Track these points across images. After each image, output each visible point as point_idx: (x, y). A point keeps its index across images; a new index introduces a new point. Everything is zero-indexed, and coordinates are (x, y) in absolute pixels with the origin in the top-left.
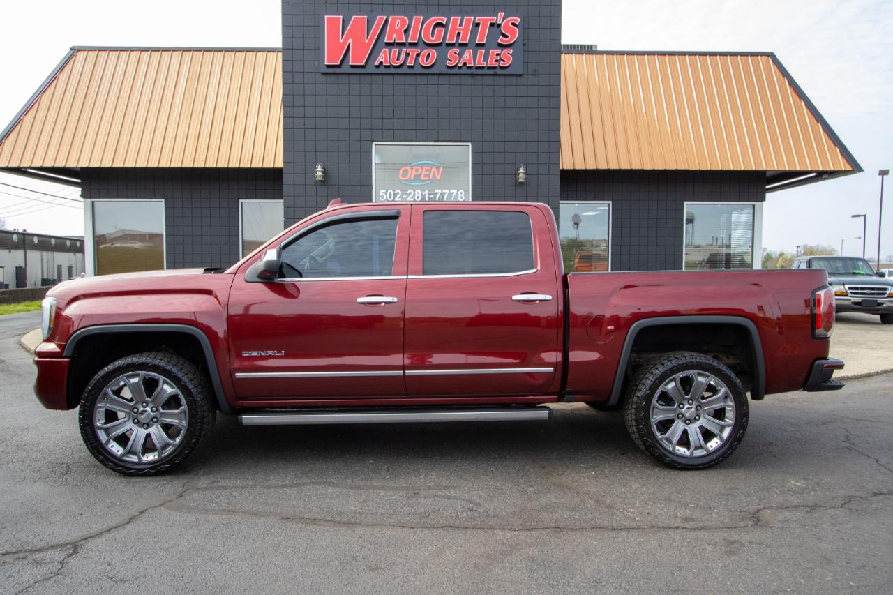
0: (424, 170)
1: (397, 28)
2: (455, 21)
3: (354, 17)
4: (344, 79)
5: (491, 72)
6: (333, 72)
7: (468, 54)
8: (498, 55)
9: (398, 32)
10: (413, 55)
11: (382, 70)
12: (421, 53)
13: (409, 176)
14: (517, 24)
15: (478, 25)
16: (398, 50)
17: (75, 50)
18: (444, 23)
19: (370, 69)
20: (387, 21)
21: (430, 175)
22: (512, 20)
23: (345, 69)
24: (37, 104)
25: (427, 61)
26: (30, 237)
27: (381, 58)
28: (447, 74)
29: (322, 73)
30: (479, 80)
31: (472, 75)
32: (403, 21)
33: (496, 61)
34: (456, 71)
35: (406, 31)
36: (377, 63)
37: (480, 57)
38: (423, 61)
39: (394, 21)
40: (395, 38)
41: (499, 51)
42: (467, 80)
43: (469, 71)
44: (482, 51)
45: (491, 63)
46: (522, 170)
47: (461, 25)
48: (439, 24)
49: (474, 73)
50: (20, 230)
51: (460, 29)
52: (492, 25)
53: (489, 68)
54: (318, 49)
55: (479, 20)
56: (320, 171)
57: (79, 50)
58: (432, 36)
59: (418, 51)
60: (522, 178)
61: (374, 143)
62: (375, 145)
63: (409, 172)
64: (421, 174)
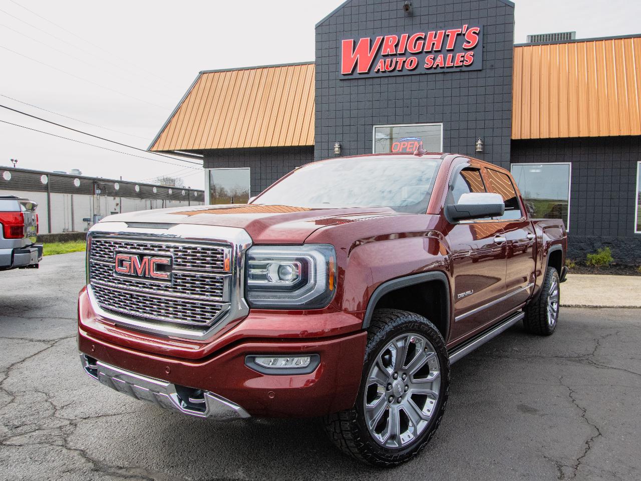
0: (409, 144)
1: (390, 44)
2: (431, 35)
3: (361, 39)
4: (355, 83)
5: (458, 70)
6: (349, 78)
7: (440, 58)
8: (462, 57)
9: (390, 47)
10: (401, 61)
11: (380, 74)
12: (406, 60)
13: (398, 149)
14: (477, 32)
15: (448, 35)
16: (390, 59)
17: (202, 73)
18: (423, 37)
19: (372, 74)
20: (383, 39)
21: (413, 147)
22: (473, 30)
23: (355, 76)
24: (179, 110)
25: (410, 65)
26: (192, 192)
27: (379, 66)
28: (425, 74)
29: (341, 80)
30: (449, 76)
31: (443, 73)
32: (394, 38)
33: (461, 61)
34: (432, 71)
35: (396, 46)
36: (376, 70)
37: (449, 59)
38: (407, 67)
39: (388, 39)
40: (389, 51)
41: (463, 54)
42: (441, 77)
43: (442, 71)
44: (450, 55)
45: (457, 63)
46: (479, 142)
47: (435, 37)
48: (419, 39)
49: (445, 72)
50: (187, 188)
51: (434, 41)
52: (458, 35)
53: (456, 67)
54: (338, 63)
55: (448, 32)
56: (337, 147)
57: (204, 73)
58: (415, 48)
59: (404, 59)
60: (480, 148)
61: (374, 126)
62: (375, 128)
63: (399, 146)
64: (406, 147)
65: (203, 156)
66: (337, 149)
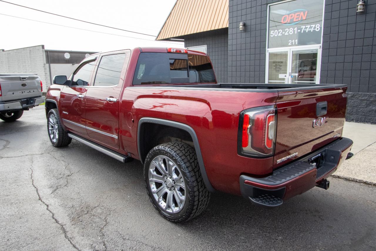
0: (296, 15)
13: (287, 20)
21: (299, 17)
46: (360, 3)
56: (241, 25)
60: (360, 9)
61: (268, 5)
62: (270, 6)
63: (288, 17)
64: (294, 18)
65: (184, 40)
66: (241, 27)
